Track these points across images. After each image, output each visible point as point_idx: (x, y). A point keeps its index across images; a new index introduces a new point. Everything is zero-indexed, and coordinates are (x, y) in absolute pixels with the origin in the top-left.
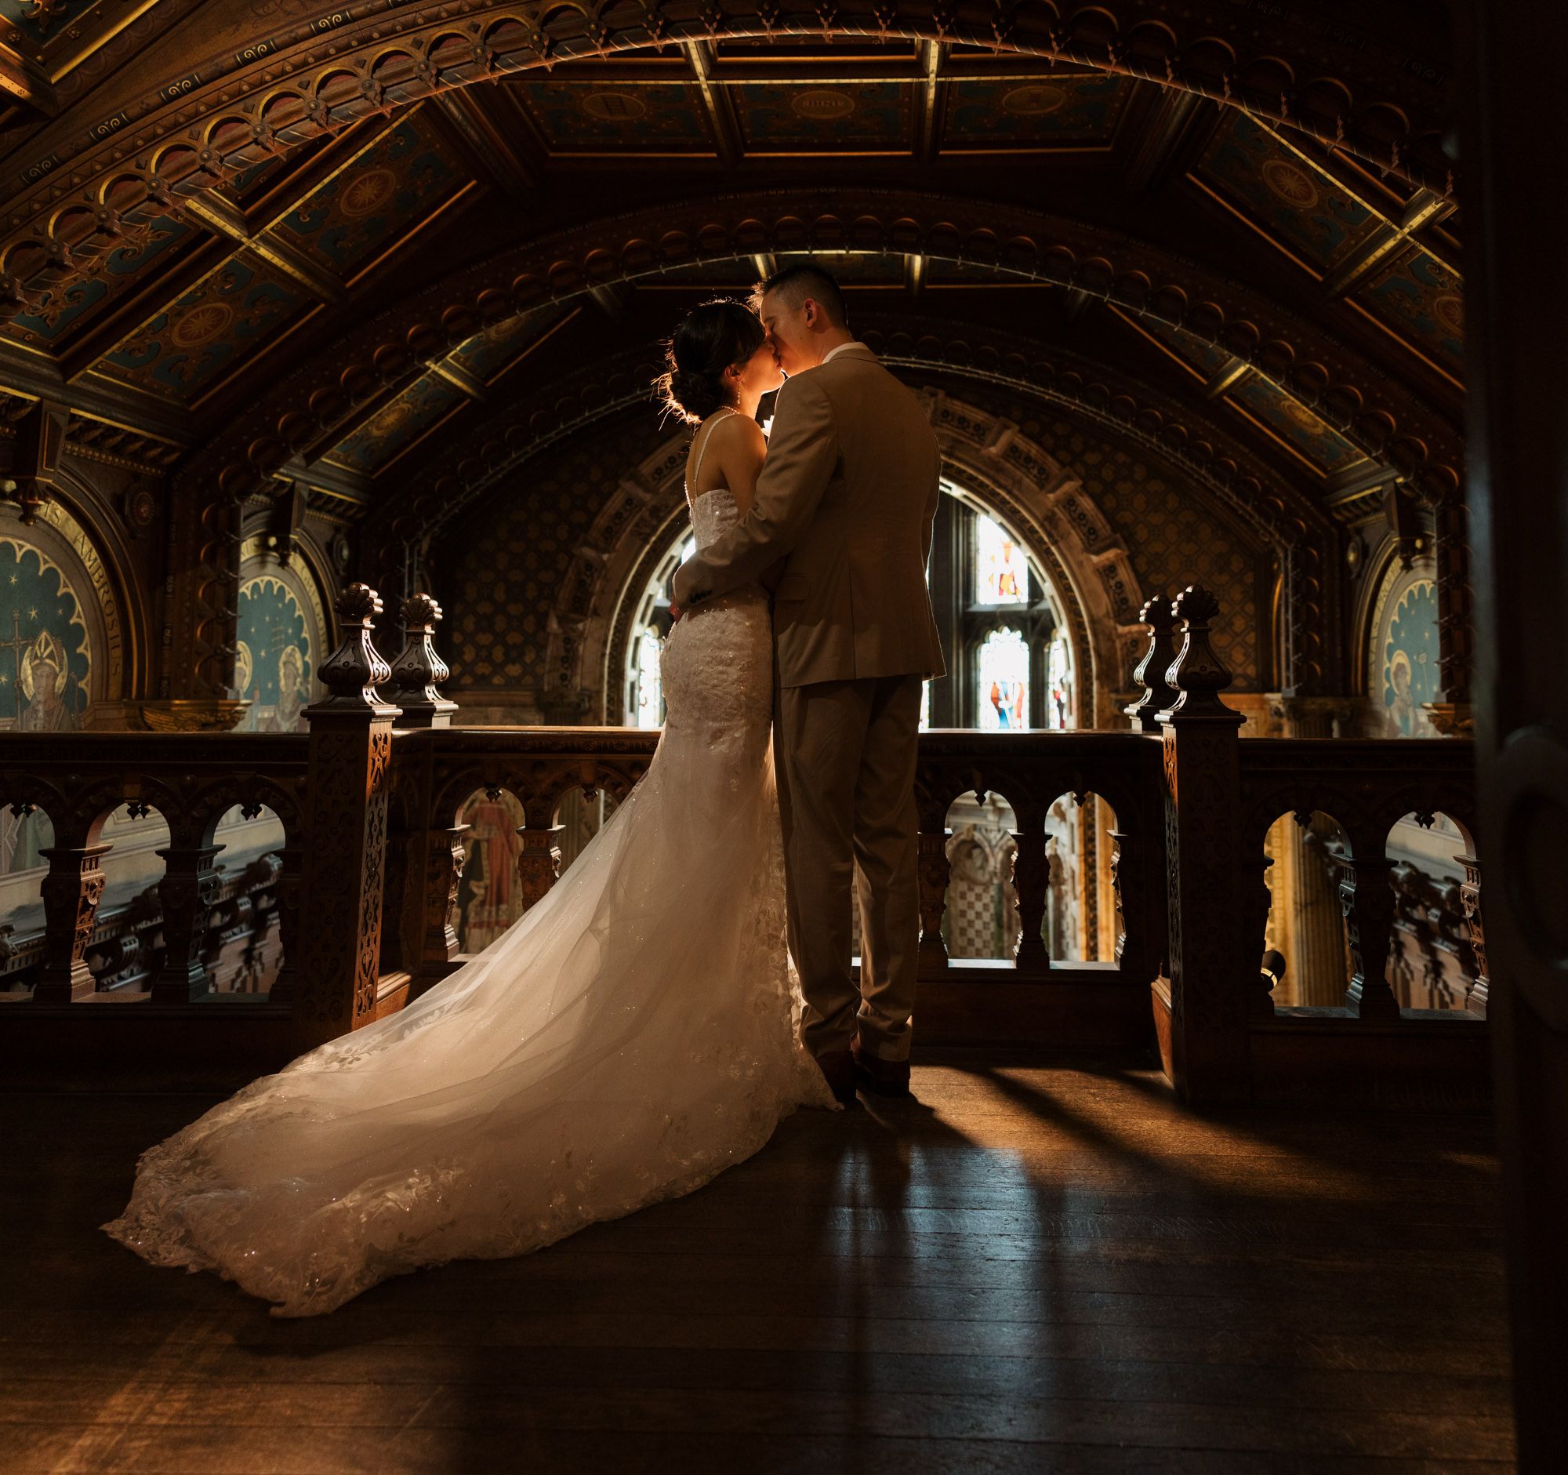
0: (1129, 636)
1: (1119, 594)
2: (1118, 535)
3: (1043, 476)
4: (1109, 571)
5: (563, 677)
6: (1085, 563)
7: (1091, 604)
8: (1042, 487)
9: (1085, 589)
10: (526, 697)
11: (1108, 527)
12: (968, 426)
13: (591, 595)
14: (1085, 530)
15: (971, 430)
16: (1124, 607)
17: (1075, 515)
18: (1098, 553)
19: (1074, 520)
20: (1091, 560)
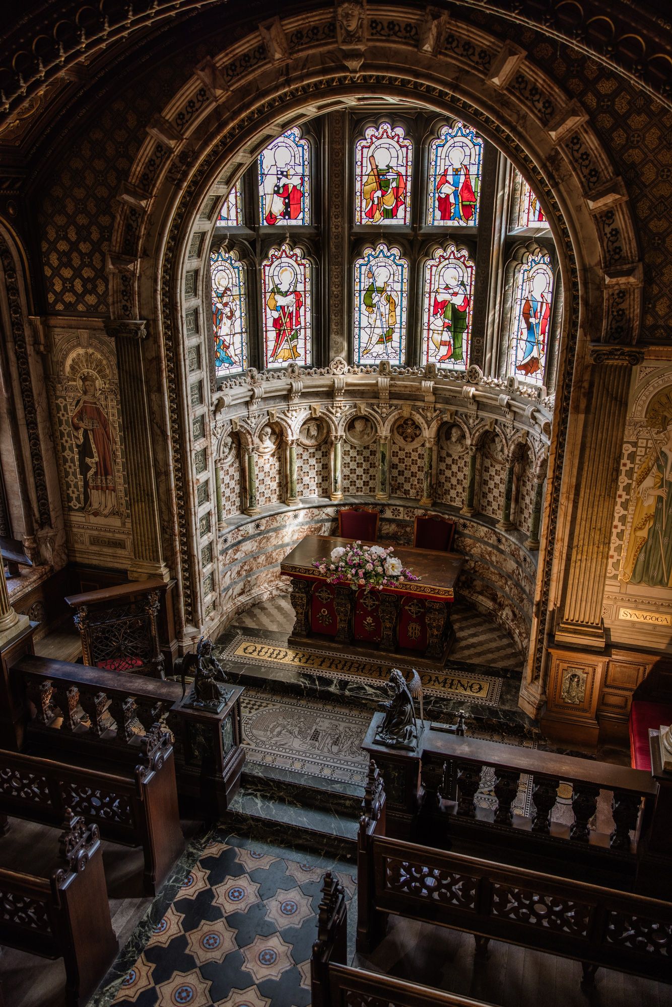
0: (617, 287)
1: (613, 243)
2: (620, 178)
3: (549, 111)
4: (606, 216)
5: (125, 308)
6: (583, 208)
7: (584, 252)
8: (545, 123)
9: (580, 236)
10: (98, 322)
11: (610, 169)
12: (473, 54)
13: (139, 238)
14: (586, 171)
15: (476, 58)
16: (617, 257)
17: (577, 155)
18: (594, 199)
19: (576, 161)
20: (587, 205)
